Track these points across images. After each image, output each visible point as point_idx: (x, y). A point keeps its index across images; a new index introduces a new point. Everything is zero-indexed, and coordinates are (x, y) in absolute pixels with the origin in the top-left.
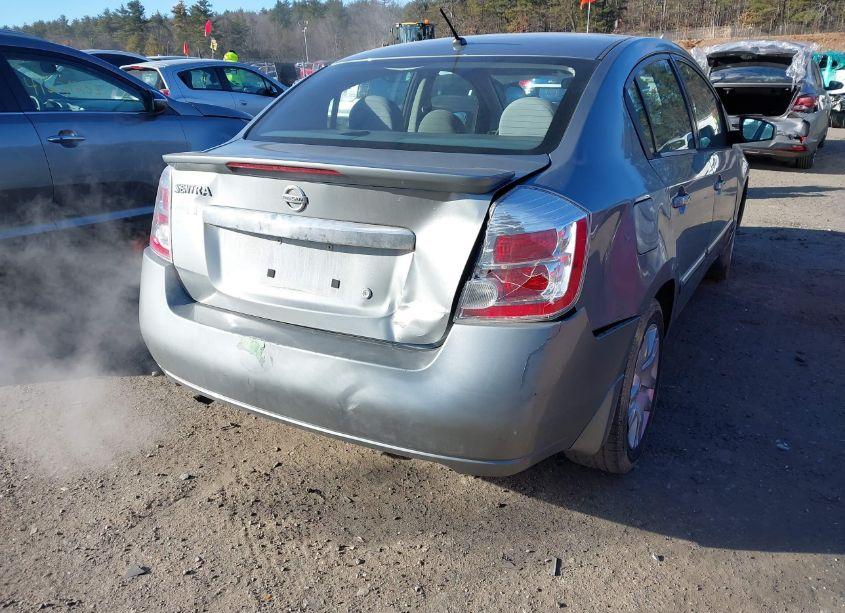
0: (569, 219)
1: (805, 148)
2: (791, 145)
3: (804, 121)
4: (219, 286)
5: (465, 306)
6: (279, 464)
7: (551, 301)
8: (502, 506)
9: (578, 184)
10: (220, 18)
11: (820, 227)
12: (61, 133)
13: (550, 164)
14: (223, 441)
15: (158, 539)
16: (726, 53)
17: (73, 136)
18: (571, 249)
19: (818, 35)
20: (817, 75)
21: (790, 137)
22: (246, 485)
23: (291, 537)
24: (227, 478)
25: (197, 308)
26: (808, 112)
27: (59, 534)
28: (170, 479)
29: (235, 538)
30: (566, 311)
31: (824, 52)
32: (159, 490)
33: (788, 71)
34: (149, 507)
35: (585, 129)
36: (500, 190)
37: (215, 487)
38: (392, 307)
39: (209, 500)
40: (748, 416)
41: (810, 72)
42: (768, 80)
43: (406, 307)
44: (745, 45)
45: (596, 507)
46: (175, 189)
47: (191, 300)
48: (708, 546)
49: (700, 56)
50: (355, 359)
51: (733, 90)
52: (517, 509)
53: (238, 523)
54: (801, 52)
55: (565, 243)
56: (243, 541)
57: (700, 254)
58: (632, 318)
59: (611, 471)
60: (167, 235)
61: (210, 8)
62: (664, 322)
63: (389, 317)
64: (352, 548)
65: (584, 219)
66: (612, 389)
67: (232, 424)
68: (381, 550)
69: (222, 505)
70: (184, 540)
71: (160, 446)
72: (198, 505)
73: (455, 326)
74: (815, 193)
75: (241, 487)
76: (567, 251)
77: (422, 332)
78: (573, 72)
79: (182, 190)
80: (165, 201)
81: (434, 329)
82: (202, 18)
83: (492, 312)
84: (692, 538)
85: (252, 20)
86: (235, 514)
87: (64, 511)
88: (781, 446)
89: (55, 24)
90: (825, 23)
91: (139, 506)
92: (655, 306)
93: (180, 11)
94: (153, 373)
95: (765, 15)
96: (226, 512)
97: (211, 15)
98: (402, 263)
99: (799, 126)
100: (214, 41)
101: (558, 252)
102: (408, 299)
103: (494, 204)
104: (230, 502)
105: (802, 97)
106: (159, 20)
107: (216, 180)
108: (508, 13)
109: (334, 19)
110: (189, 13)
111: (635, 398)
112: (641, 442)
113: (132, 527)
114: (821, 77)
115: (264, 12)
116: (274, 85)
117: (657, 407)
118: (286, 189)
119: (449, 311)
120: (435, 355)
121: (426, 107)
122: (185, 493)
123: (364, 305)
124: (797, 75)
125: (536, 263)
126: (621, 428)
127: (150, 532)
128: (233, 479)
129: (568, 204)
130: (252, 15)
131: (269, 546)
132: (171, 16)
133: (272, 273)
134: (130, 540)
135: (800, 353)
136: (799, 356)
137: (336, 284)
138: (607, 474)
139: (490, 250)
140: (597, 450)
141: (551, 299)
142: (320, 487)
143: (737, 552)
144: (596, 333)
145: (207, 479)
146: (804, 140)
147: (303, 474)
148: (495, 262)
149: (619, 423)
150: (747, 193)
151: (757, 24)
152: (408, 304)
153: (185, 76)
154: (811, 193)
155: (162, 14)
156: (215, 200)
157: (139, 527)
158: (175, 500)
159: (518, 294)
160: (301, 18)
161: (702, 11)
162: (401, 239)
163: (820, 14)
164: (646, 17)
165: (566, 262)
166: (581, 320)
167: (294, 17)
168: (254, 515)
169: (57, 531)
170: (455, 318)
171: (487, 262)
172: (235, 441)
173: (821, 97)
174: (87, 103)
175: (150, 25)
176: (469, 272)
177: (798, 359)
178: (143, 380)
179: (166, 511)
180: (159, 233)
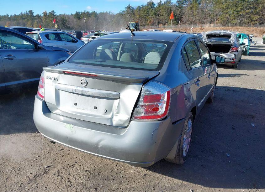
0: (165, 91)
1: (235, 62)
2: (231, 61)
3: (235, 54)
4: (59, 108)
5: (135, 115)
6: (76, 162)
7: (160, 115)
8: (145, 175)
9: (167, 80)
10: (58, 16)
11: (239, 87)
12: (8, 56)
13: (159, 74)
14: (58, 154)
15: (37, 187)
16: (211, 34)
17: (12, 57)
18: (165, 99)
19: (238, 27)
20: (238, 40)
21: (230, 59)
22: (66, 169)
23: (80, 186)
24: (60, 167)
25: (52, 114)
26: (235, 52)
27: (5, 186)
28: (41, 167)
29: (62, 186)
30: (164, 118)
31: (240, 33)
32: (38, 171)
33: (230, 40)
34: (35, 177)
35: (170, 63)
36: (145, 82)
37: (56, 170)
38: (113, 115)
39: (54, 174)
40: (218, 146)
41: (236, 40)
42: (224, 42)
43: (117, 115)
44: (217, 32)
45: (174, 175)
46: (46, 78)
47: (50, 112)
48: (206, 186)
49: (204, 34)
50: (101, 131)
51: (214, 45)
52: (150, 176)
53: (63, 182)
54: (233, 34)
55: (164, 97)
56: (65, 187)
57: (204, 97)
58: (183, 119)
59: (178, 163)
60: (43, 91)
61: (55, 13)
62: (193, 118)
63: (112, 118)
64: (99, 189)
65: (169, 91)
66: (178, 139)
67: (62, 149)
68: (108, 190)
69: (58, 176)
70: (46, 188)
71: (38, 157)
72: (50, 176)
73: (132, 122)
74: (238, 76)
75: (64, 170)
76: (164, 100)
77: (122, 123)
78: (166, 45)
79: (48, 78)
80: (43, 81)
81: (126, 122)
82: (52, 16)
83: (143, 117)
84: (202, 184)
85: (68, 17)
86: (62, 178)
87: (7, 178)
88: (228, 155)
89: (5, 16)
90: (240, 24)
91: (31, 176)
92: (191, 114)
93: (45, 14)
94: (36, 132)
95: (224, 20)
96: (59, 178)
97: (55, 15)
98: (116, 102)
99: (233, 56)
100: (56, 25)
101: (162, 100)
102: (118, 113)
103: (143, 86)
104: (61, 175)
105: (233, 47)
106: (38, 16)
107: (59, 76)
108: (147, 17)
109: (94, 17)
110: (48, 15)
111: (185, 142)
112: (187, 154)
113: (29, 183)
114: (239, 41)
115: (72, 15)
116: (75, 39)
117: (192, 144)
118: (81, 80)
119: (130, 117)
120: (126, 130)
121: (123, 52)
122: (46, 172)
123: (104, 114)
124: (232, 41)
125: (155, 103)
126: (181, 151)
127: (35, 185)
128: (62, 167)
129: (165, 86)
130: (68, 16)
131: (73, 189)
132: (42, 15)
133: (76, 104)
134: (29, 188)
135: (234, 126)
136: (233, 127)
137: (96, 108)
138: (177, 164)
139: (142, 99)
140: (173, 158)
141: (160, 114)
142: (89, 170)
143: (215, 189)
144: (173, 123)
145: (54, 167)
146: (235, 60)
147: (84, 165)
148: (144, 103)
149: (180, 150)
150: (218, 76)
151: (221, 23)
152: (117, 114)
153: (47, 36)
154: (237, 76)
155: (39, 14)
156: (58, 82)
157: (31, 184)
158: (43, 174)
159: (151, 112)
160: (83, 17)
161: (205, 19)
162: (116, 95)
163: (239, 21)
164: (188, 20)
165: (164, 103)
166: (169, 120)
167: (82, 16)
168: (68, 179)
169: (4, 185)
170: (132, 119)
171: (141, 103)
172: (63, 155)
173: (239, 47)
174: (16, 45)
175: (35, 18)
176: (136, 106)
177: (233, 128)
178: (33, 135)
179: (40, 178)
180: (41, 91)
